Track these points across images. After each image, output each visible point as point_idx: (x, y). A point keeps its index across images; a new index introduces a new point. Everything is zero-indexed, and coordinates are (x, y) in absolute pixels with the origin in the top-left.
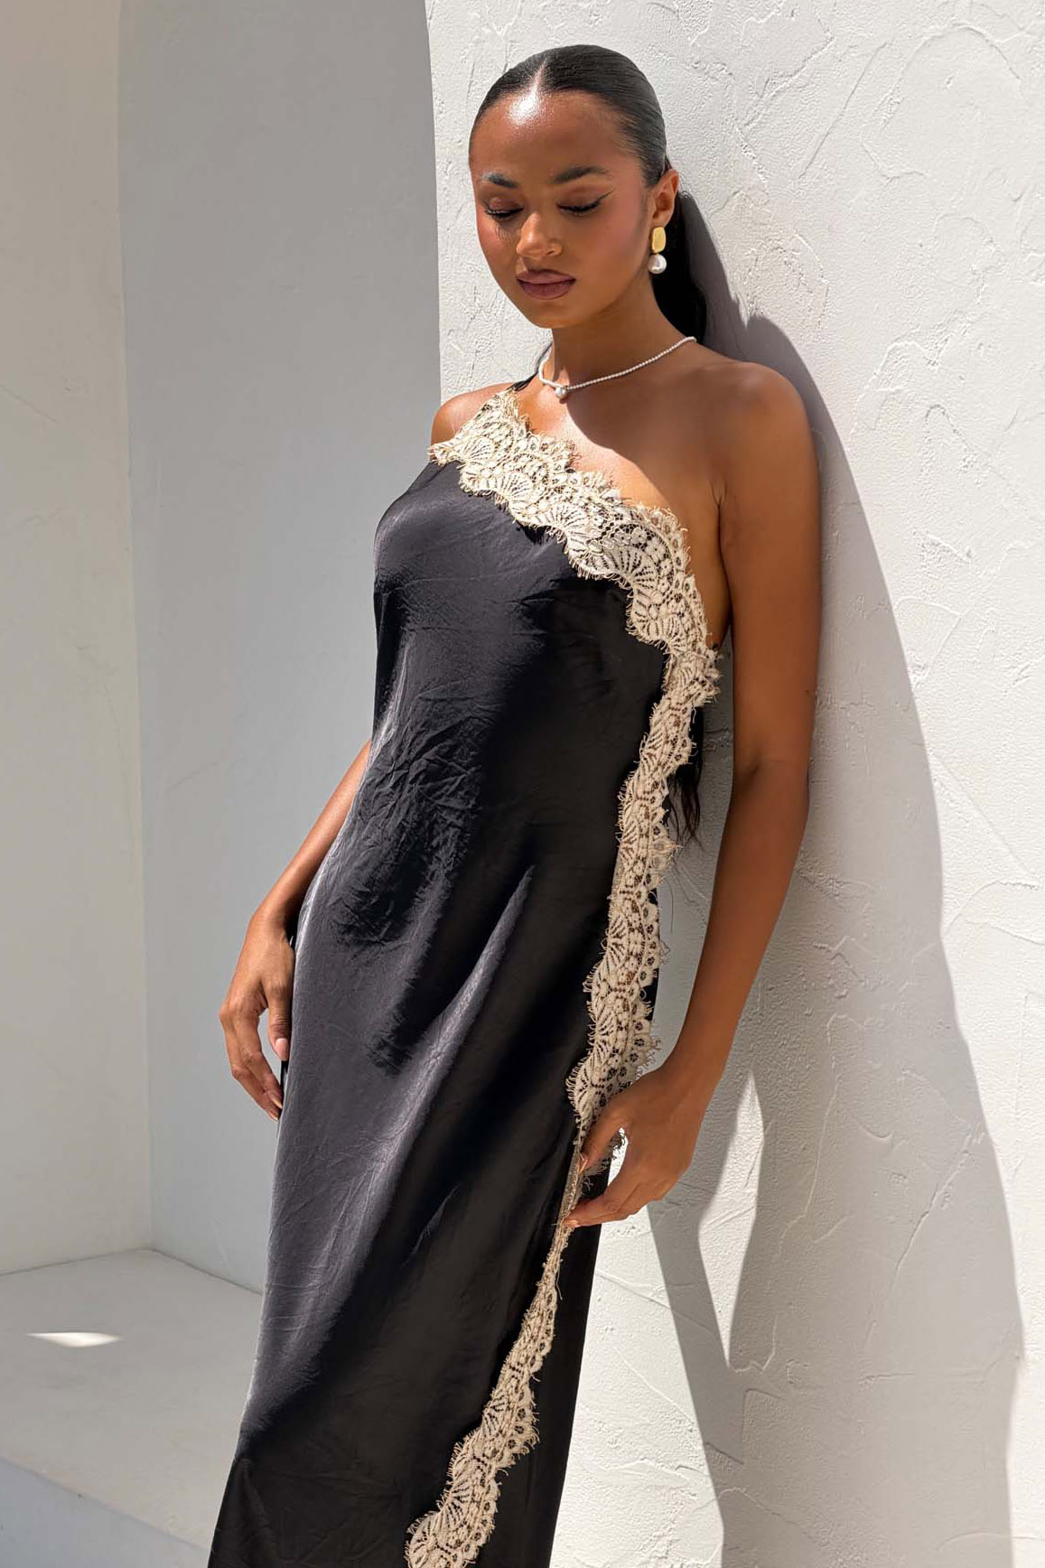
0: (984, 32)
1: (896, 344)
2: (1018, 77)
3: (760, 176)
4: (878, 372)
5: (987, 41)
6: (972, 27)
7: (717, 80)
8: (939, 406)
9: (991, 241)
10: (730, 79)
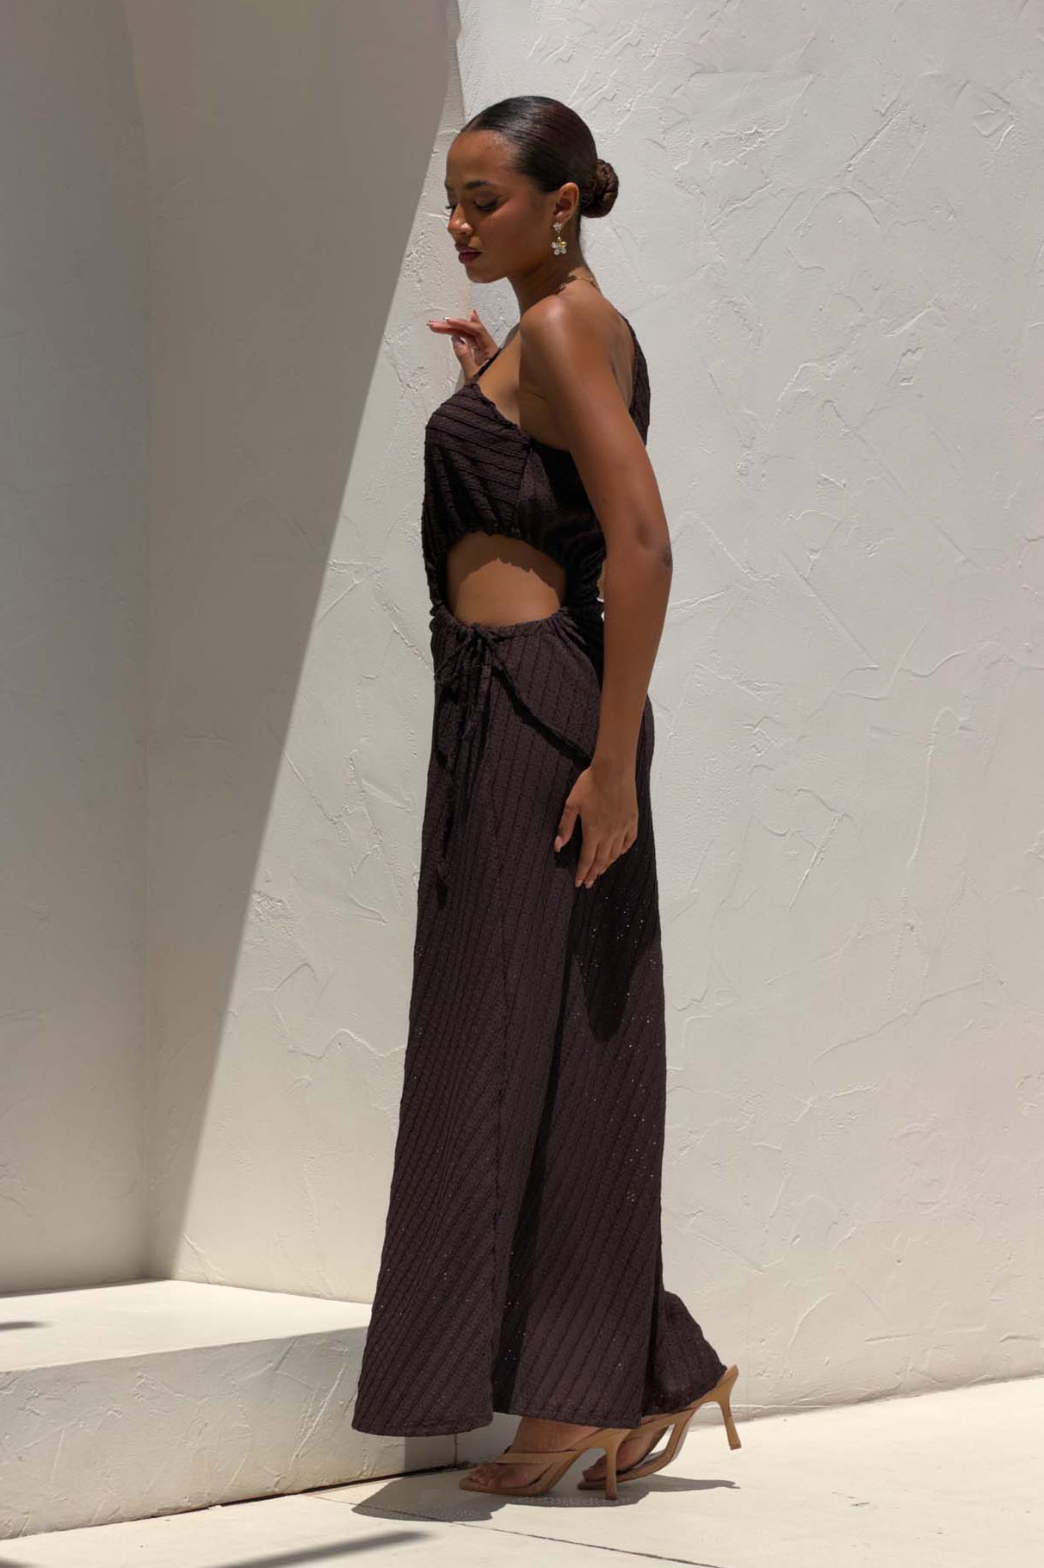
0: (861, 195)
1: (804, 365)
2: (878, 223)
3: (721, 258)
4: (794, 380)
5: (862, 201)
6: (853, 190)
7: (693, 195)
8: (829, 401)
9: (861, 310)
10: (702, 196)
